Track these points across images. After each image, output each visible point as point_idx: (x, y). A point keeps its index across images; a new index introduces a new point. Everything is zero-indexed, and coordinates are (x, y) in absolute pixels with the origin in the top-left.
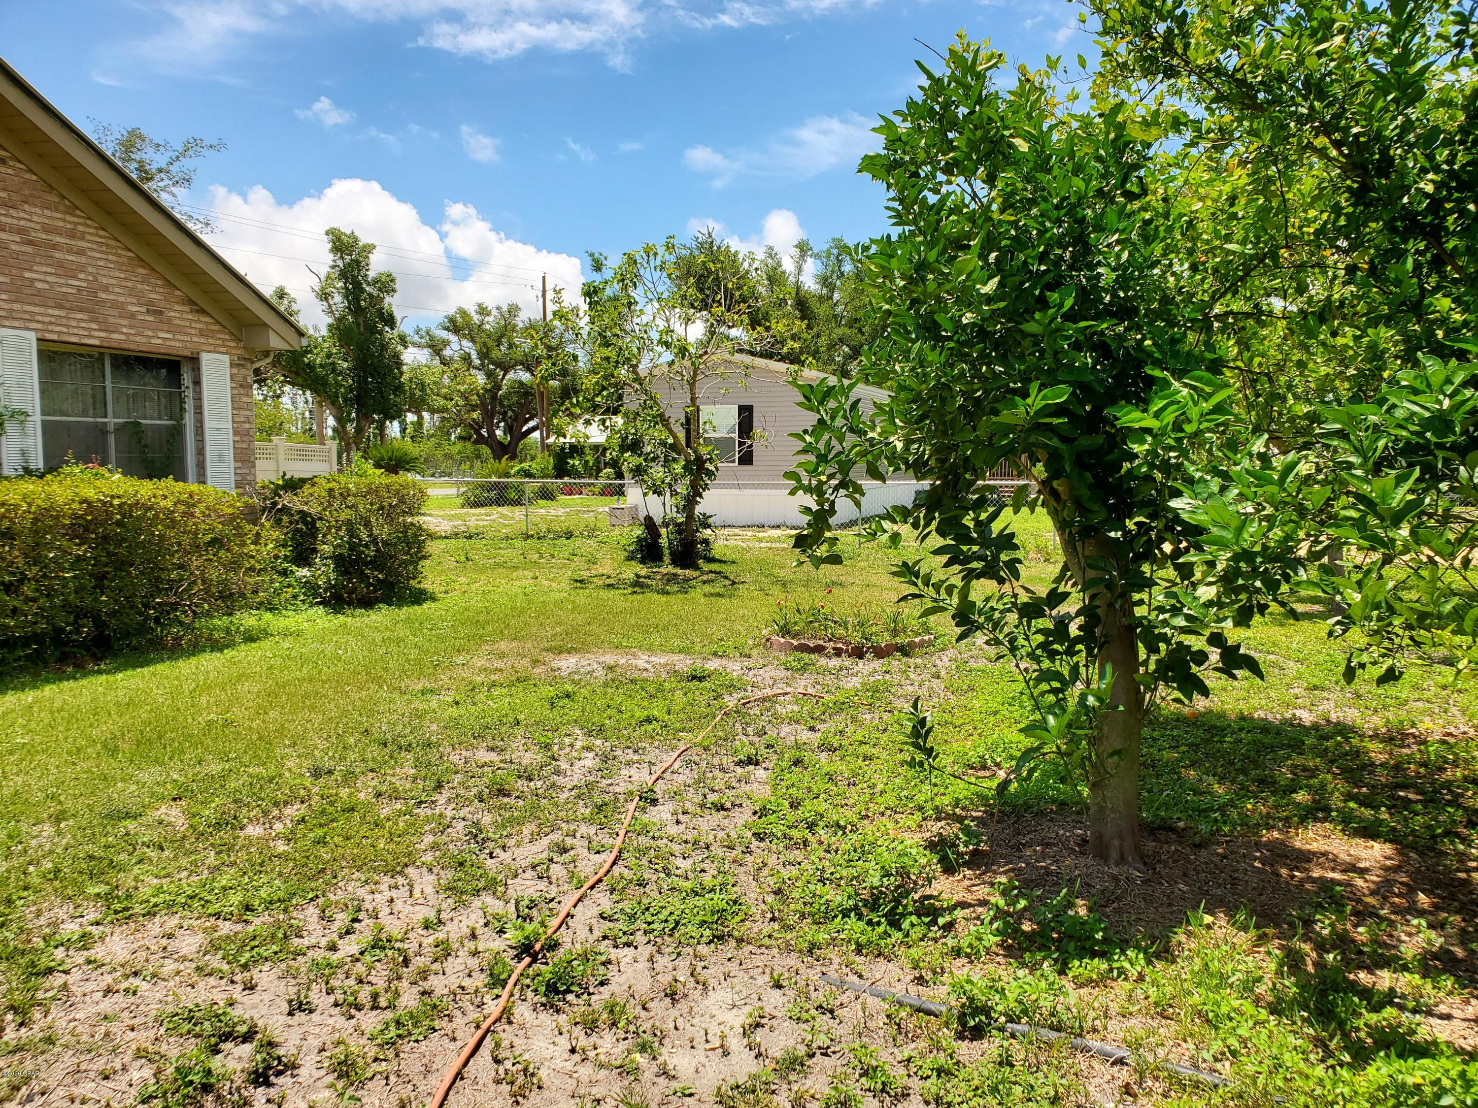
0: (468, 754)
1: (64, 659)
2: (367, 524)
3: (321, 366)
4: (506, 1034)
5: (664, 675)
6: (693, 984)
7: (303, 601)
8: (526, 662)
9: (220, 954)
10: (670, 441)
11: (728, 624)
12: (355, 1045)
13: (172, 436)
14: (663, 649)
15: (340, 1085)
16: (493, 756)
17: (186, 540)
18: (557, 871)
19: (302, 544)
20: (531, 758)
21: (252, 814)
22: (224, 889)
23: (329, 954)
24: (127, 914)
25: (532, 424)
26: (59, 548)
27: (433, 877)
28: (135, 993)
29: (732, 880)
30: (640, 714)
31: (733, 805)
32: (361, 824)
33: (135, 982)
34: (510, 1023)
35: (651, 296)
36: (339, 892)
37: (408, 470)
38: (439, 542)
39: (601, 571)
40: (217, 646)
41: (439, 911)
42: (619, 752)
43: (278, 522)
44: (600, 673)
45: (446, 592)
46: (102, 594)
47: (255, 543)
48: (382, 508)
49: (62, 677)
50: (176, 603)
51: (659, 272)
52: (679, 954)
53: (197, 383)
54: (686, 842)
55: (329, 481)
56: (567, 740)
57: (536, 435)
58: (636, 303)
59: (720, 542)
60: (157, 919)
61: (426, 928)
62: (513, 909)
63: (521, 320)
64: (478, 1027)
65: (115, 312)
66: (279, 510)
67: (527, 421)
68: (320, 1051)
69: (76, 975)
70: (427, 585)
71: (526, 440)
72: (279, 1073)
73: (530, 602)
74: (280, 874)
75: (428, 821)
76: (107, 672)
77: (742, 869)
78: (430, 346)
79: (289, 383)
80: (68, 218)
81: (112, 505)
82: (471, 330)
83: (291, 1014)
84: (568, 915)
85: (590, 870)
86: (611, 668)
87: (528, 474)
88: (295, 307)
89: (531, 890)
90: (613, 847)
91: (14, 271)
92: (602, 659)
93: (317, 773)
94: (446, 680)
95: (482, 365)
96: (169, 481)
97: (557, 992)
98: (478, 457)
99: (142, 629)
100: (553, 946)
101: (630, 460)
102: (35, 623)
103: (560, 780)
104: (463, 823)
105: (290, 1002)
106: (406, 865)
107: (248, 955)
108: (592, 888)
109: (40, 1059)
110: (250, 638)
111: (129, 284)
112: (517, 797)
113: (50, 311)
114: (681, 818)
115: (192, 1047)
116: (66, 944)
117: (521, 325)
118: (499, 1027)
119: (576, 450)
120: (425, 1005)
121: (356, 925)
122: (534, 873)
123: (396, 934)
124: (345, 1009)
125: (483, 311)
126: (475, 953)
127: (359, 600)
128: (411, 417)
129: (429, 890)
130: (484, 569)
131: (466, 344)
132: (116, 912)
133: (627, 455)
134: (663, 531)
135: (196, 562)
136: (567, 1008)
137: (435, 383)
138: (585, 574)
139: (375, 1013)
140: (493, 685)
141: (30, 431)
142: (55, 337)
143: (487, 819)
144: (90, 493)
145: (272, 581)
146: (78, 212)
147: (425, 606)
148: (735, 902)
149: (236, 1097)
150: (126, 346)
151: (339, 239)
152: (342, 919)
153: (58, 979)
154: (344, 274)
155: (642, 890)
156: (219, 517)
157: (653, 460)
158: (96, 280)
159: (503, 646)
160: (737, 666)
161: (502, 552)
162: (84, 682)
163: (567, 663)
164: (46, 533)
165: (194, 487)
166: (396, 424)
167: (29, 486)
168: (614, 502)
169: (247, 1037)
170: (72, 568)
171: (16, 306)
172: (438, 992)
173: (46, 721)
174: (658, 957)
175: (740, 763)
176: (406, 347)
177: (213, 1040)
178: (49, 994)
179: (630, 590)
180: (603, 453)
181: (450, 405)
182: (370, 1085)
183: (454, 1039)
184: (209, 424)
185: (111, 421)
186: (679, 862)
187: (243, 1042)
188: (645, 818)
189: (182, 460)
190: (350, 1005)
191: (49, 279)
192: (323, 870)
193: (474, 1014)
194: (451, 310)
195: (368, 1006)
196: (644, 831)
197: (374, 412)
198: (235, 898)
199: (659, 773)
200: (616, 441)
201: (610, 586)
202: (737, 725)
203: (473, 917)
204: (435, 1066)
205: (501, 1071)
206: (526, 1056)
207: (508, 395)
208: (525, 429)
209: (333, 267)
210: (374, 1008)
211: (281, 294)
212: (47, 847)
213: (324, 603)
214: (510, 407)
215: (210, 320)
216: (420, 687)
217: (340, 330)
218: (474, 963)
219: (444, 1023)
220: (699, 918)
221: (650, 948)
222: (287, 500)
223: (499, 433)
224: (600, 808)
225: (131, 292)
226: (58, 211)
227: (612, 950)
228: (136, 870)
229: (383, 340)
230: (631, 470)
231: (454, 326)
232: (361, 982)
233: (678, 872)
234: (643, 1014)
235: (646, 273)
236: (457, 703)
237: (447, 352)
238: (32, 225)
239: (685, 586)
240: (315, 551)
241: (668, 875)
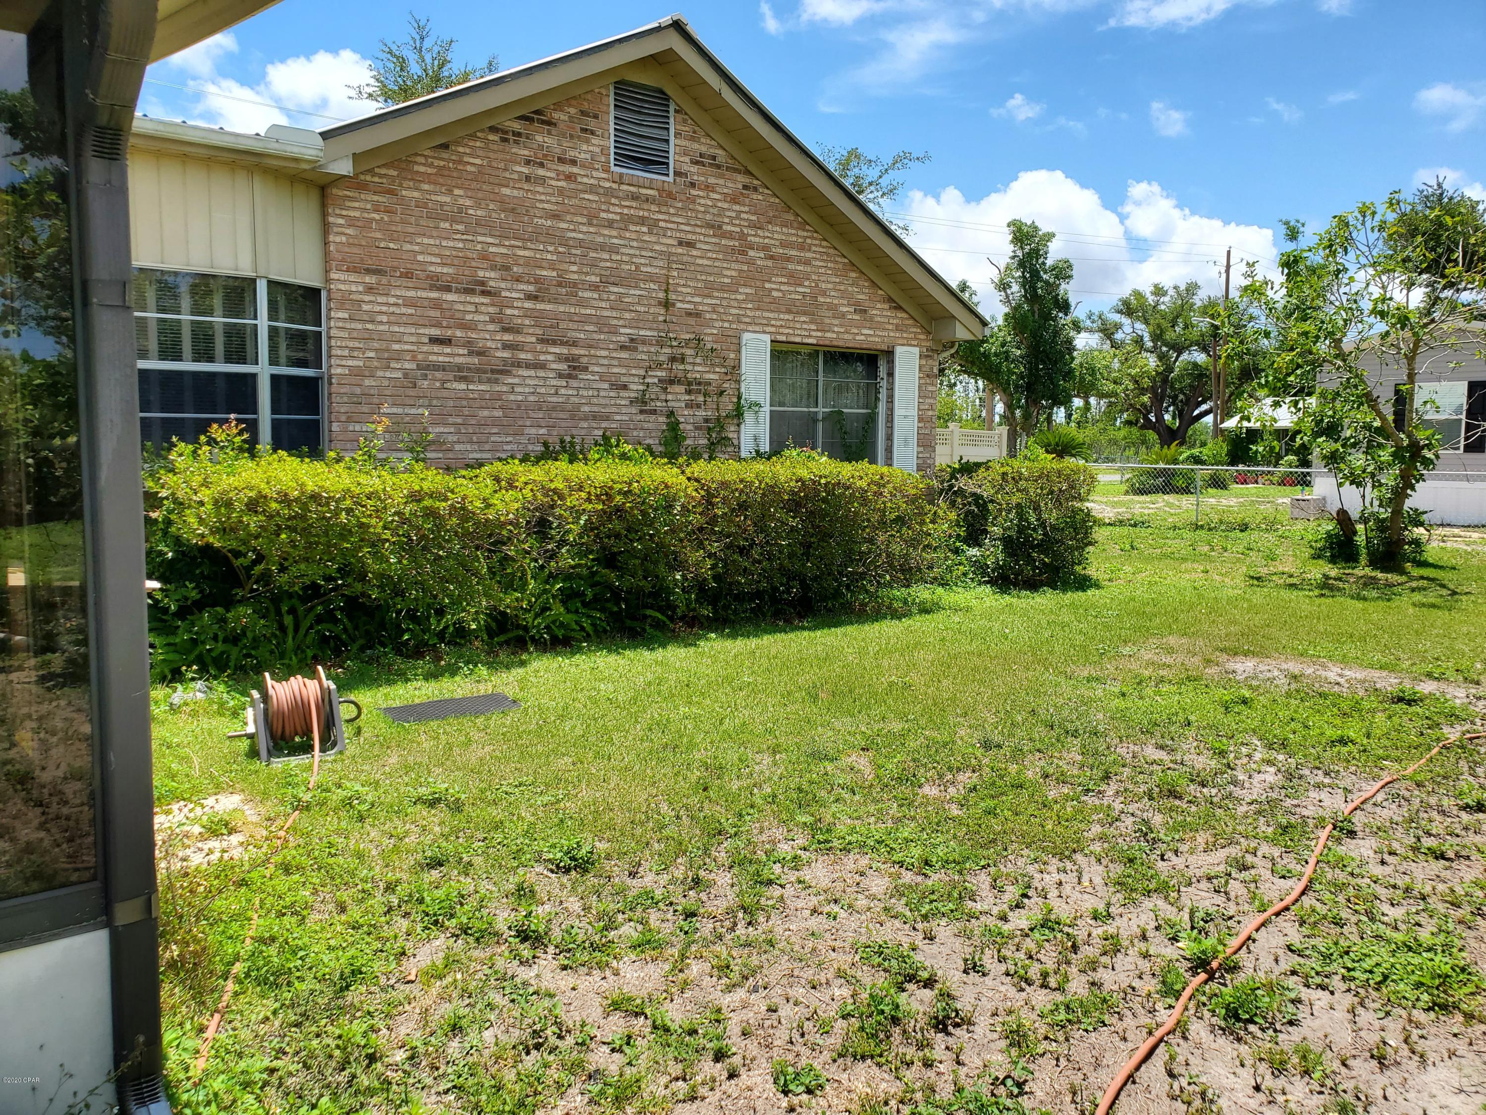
0: (1137, 749)
1: (777, 615)
2: (1037, 508)
3: (996, 355)
4: (1182, 1051)
5: (1361, 693)
6: (1406, 1052)
7: (972, 579)
8: (1196, 660)
9: (904, 900)
10: (1377, 423)
11: (1447, 641)
12: (1028, 1019)
13: (867, 423)
14: (1359, 662)
15: (1014, 1052)
16: (1161, 755)
17: (877, 517)
18: (1235, 887)
19: (972, 525)
20: (1204, 762)
21: (929, 775)
22: (907, 840)
23: (1000, 924)
24: (828, 846)
25: (1204, 407)
26: (778, 520)
27: (1101, 868)
28: (835, 918)
29: (1458, 943)
30: (1332, 733)
31: (1458, 856)
32: (1030, 802)
33: (836, 909)
34: (1185, 1038)
35: (1363, 260)
36: (1009, 865)
37: (1074, 456)
38: (1104, 528)
39: (1280, 569)
40: (897, 615)
41: (1109, 905)
42: (1306, 772)
43: (953, 504)
44: (1282, 681)
45: (1110, 580)
46: (808, 560)
47: (933, 522)
48: (1051, 492)
49: (776, 630)
50: (864, 573)
51: (1376, 234)
52: (1388, 1014)
53: (891, 374)
54: (1394, 887)
55: (1002, 466)
56: (1244, 750)
57: (1209, 419)
58: (1346, 270)
59: (1434, 544)
60: (851, 856)
61: (1095, 918)
62: (1186, 917)
63: (1198, 301)
64: (1150, 1033)
65: (830, 314)
66: (955, 493)
67: (1199, 404)
68: (993, 1015)
69: (789, 891)
70: (1091, 572)
71: (1197, 425)
72: (956, 1025)
73: (1201, 596)
74: (955, 837)
75: (1096, 810)
76: (809, 629)
77: (1472, 933)
78: (1101, 331)
79: (965, 372)
80: (800, 233)
81: (820, 484)
82: (1144, 312)
83: (965, 972)
84: (1249, 938)
85: (1274, 895)
86: (1295, 677)
87: (1197, 460)
88: (975, 299)
89: (1207, 903)
90: (1301, 875)
91: (758, 283)
92: (1284, 666)
93: (987, 745)
94: (1112, 669)
95: (1155, 347)
96: (864, 464)
97: (1238, 1019)
98: (1144, 442)
99: (837, 594)
100: (1234, 968)
101: (1324, 446)
102: (759, 582)
103: (1237, 792)
104: (1132, 819)
105: (966, 960)
106: (1074, 851)
107: (927, 907)
108: (1277, 914)
109: (764, 957)
110: (925, 610)
111: (842, 288)
112: (1190, 802)
113: (782, 316)
114: (1386, 857)
115: (881, 981)
116: (781, 861)
117: (1199, 304)
118: (1174, 1039)
119: (1253, 435)
120: (1096, 996)
121: (1026, 901)
122: (1209, 885)
123: (1065, 918)
124: (1016, 980)
125: (1159, 291)
126: (1146, 956)
127: (1025, 582)
128: (1078, 402)
129: (1098, 880)
130: (1149, 559)
131: (1140, 326)
132: (819, 842)
133: (1320, 440)
134: (1360, 527)
135: (881, 538)
136: (1249, 1038)
137: (1107, 367)
138: (1263, 571)
139: (1044, 991)
140: (1162, 680)
141: (761, 420)
142: (783, 338)
143: (1157, 819)
144: (804, 473)
145: (946, 558)
146: (807, 227)
147: (1089, 592)
148: (1463, 970)
149: (919, 1036)
150: (835, 343)
151: (1020, 230)
152: (1012, 892)
153: (777, 892)
154: (1022, 264)
155: (1338, 929)
156: (904, 496)
157: (1354, 445)
158: (817, 286)
159: (1172, 640)
160: (1461, 693)
161: (1170, 542)
162: (791, 635)
163: (1244, 666)
164: (771, 506)
165: (885, 469)
166: (1062, 409)
167: (760, 466)
168: (1297, 492)
169: (929, 983)
170: (788, 537)
171: (758, 313)
172: (1107, 987)
173: (765, 665)
174: (1360, 1010)
175: (1466, 808)
176: (1079, 332)
177: (900, 979)
178: (770, 903)
179: (1317, 592)
180: (1293, 438)
181: (1119, 389)
182: (1040, 1061)
183: (1125, 1039)
184: (898, 412)
185: (821, 410)
186: (1386, 908)
187: (925, 987)
188: (1341, 850)
189: (874, 444)
190: (1022, 978)
191: (782, 288)
192: (994, 841)
193: (1145, 1020)
194: (1125, 292)
195: (1038, 983)
196: (1341, 864)
197: (1043, 398)
198: (916, 852)
199: (1357, 802)
200: (1309, 424)
201: (1292, 586)
202: (1462, 763)
203: (1144, 917)
204: (1105, 1062)
205: (1176, 1086)
206: (1203, 1079)
207: (1181, 377)
208: (1196, 412)
209: (1013, 258)
210: (1044, 986)
211: (964, 287)
212: (767, 773)
213: (992, 582)
214: (1181, 391)
215: (904, 315)
216: (1086, 674)
217: (1016, 320)
218: (1145, 965)
219: (1114, 1020)
220: (1414, 978)
221: (1350, 999)
222: (963, 482)
223: (1167, 417)
224: (1285, 829)
225: (844, 294)
226: (792, 228)
227: (1304, 989)
228: (834, 808)
229: (1055, 326)
230: (1325, 457)
231: (1128, 309)
232: (1031, 957)
233: (1385, 919)
234: (1344, 1070)
235: (1360, 237)
236: (1124, 695)
237: (1119, 336)
238: (773, 242)
239: (1388, 592)
240: (986, 532)
241: (1372, 920)
